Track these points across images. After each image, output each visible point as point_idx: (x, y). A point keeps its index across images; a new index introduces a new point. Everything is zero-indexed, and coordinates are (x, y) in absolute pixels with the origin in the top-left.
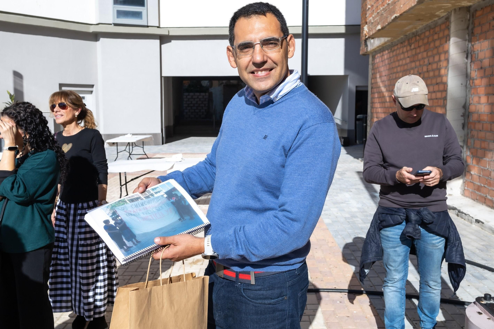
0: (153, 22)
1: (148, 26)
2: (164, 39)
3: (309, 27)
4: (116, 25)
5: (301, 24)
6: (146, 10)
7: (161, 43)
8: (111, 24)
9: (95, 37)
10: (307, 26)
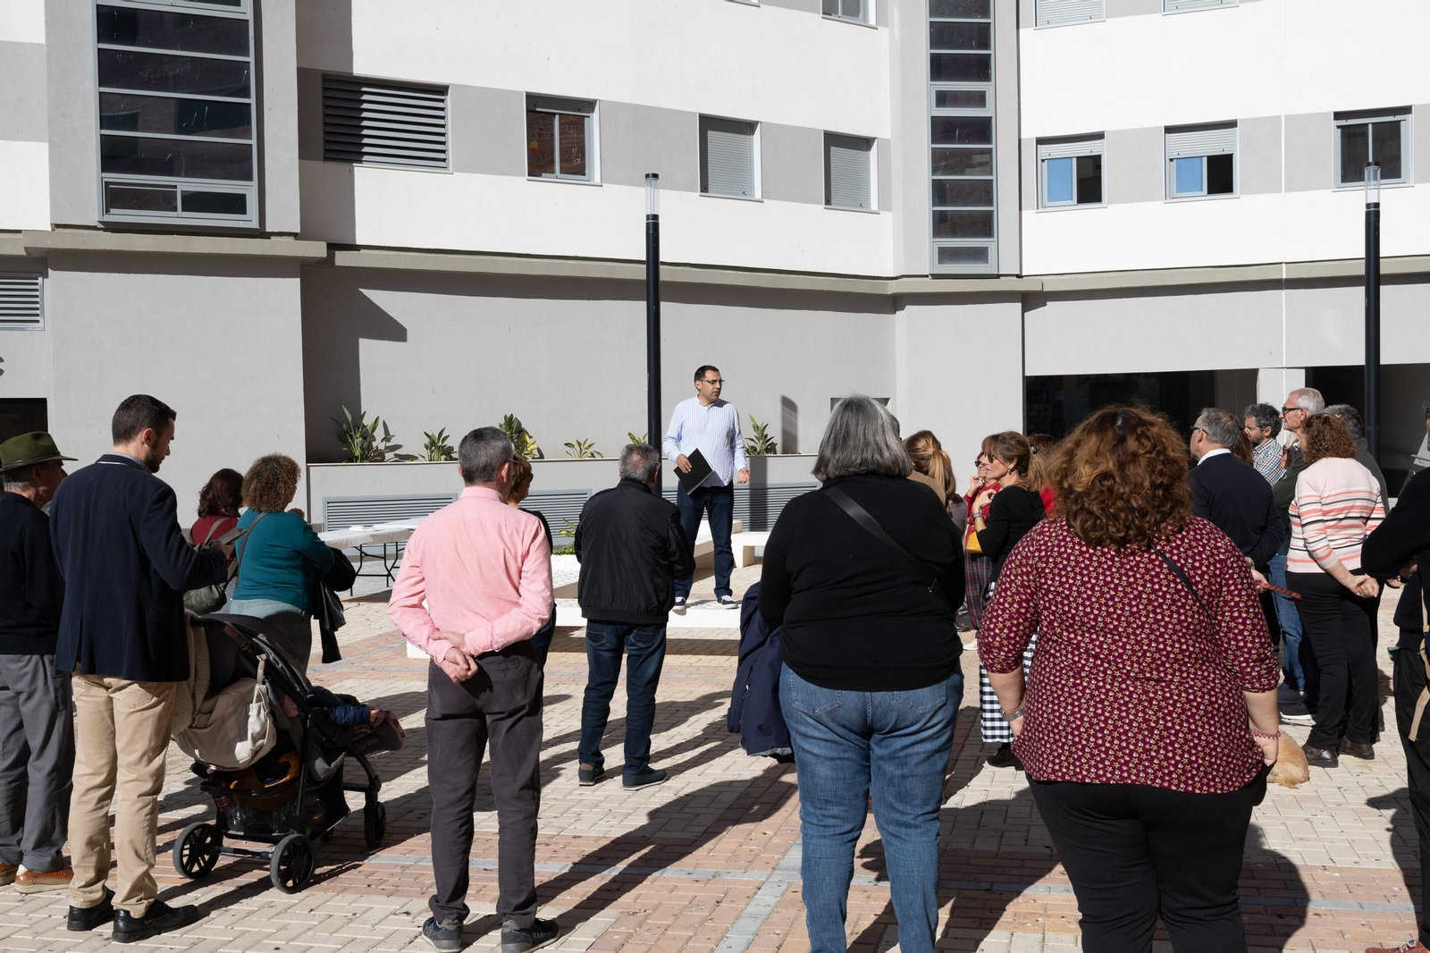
0: (1008, 267)
1: (998, 276)
2: (1031, 300)
3: (1381, 260)
4: (935, 276)
5: (1362, 254)
6: (995, 244)
7: (1024, 310)
8: (927, 276)
9: (894, 303)
10: (1377, 258)
